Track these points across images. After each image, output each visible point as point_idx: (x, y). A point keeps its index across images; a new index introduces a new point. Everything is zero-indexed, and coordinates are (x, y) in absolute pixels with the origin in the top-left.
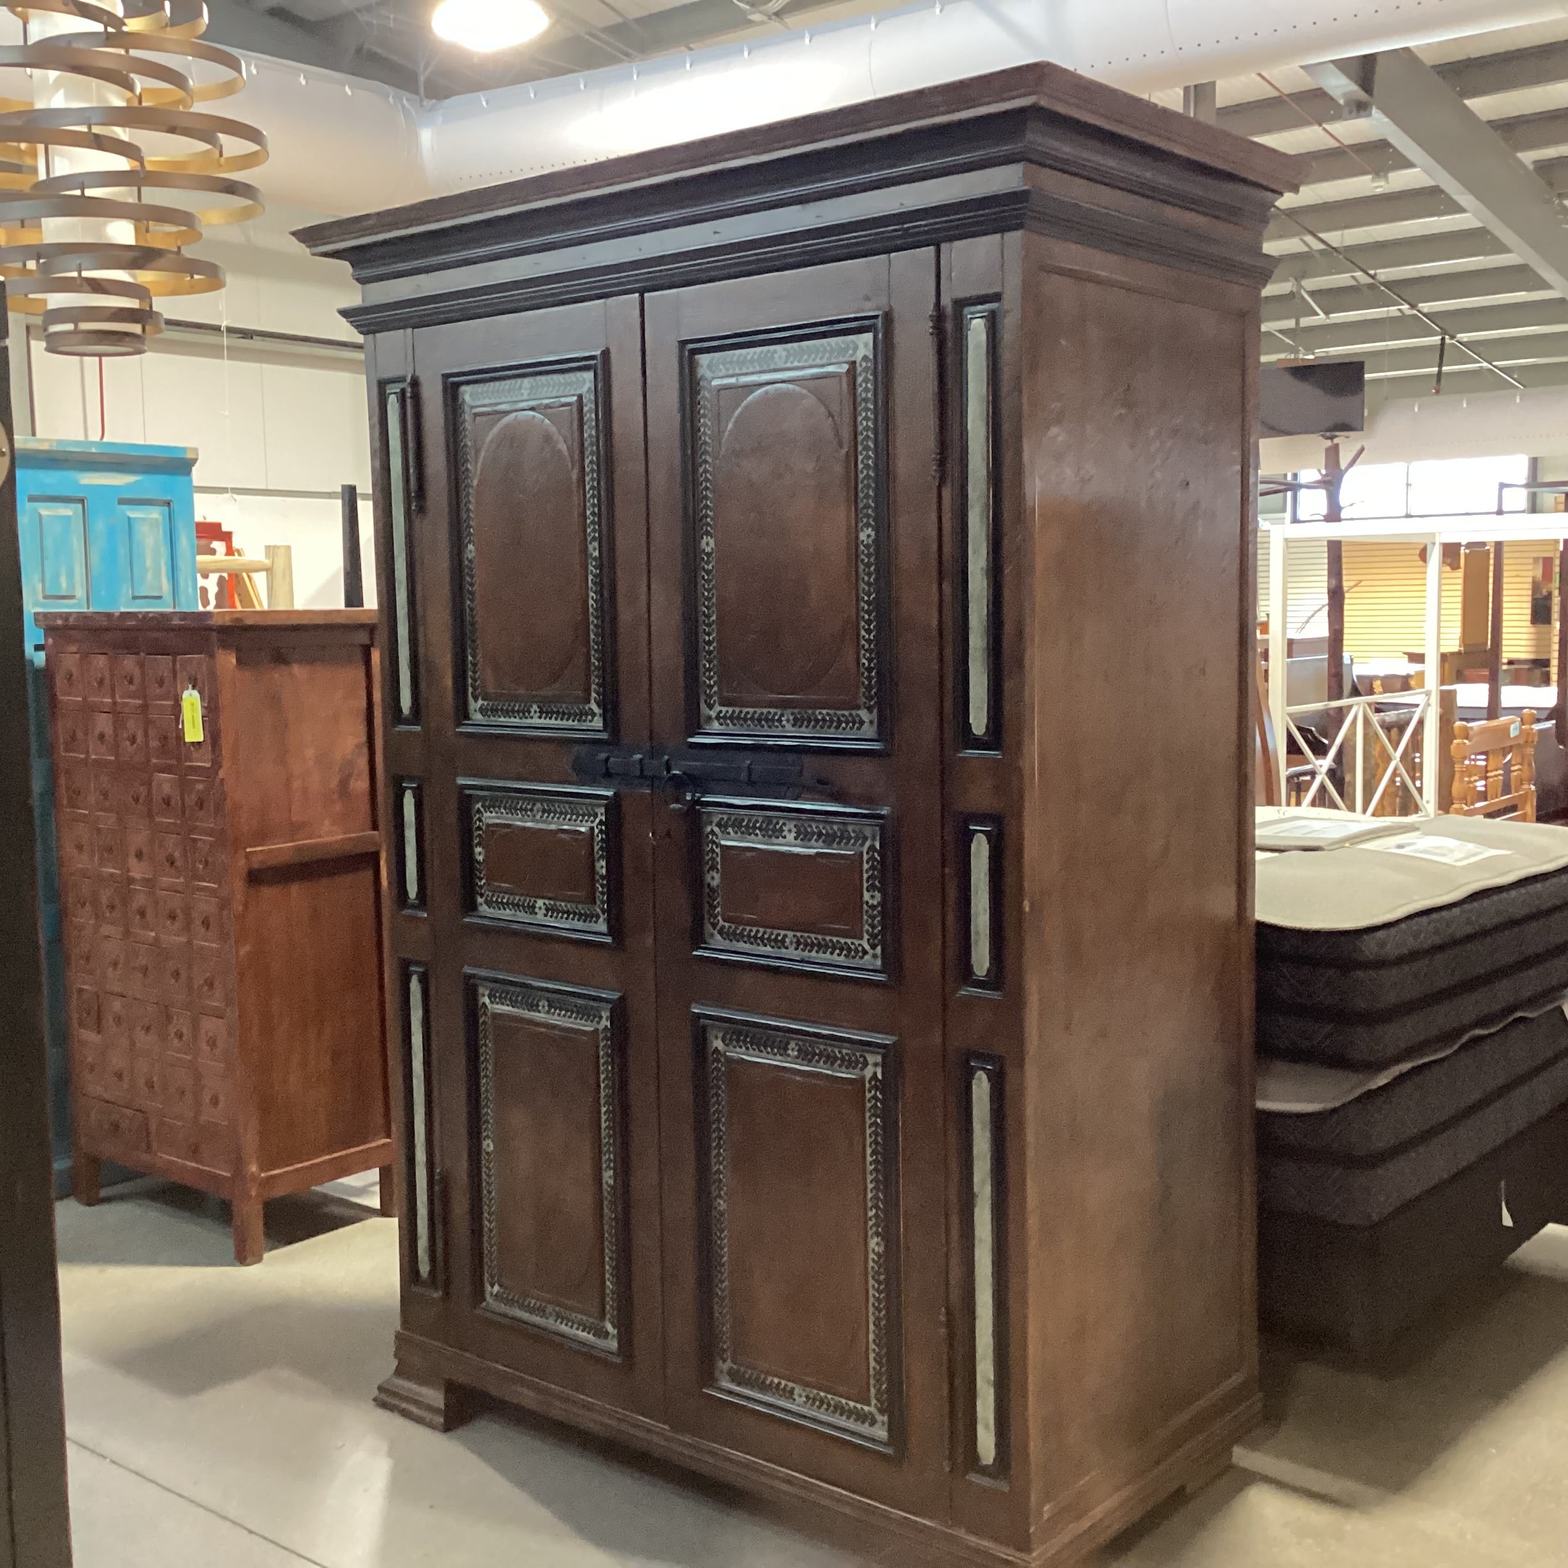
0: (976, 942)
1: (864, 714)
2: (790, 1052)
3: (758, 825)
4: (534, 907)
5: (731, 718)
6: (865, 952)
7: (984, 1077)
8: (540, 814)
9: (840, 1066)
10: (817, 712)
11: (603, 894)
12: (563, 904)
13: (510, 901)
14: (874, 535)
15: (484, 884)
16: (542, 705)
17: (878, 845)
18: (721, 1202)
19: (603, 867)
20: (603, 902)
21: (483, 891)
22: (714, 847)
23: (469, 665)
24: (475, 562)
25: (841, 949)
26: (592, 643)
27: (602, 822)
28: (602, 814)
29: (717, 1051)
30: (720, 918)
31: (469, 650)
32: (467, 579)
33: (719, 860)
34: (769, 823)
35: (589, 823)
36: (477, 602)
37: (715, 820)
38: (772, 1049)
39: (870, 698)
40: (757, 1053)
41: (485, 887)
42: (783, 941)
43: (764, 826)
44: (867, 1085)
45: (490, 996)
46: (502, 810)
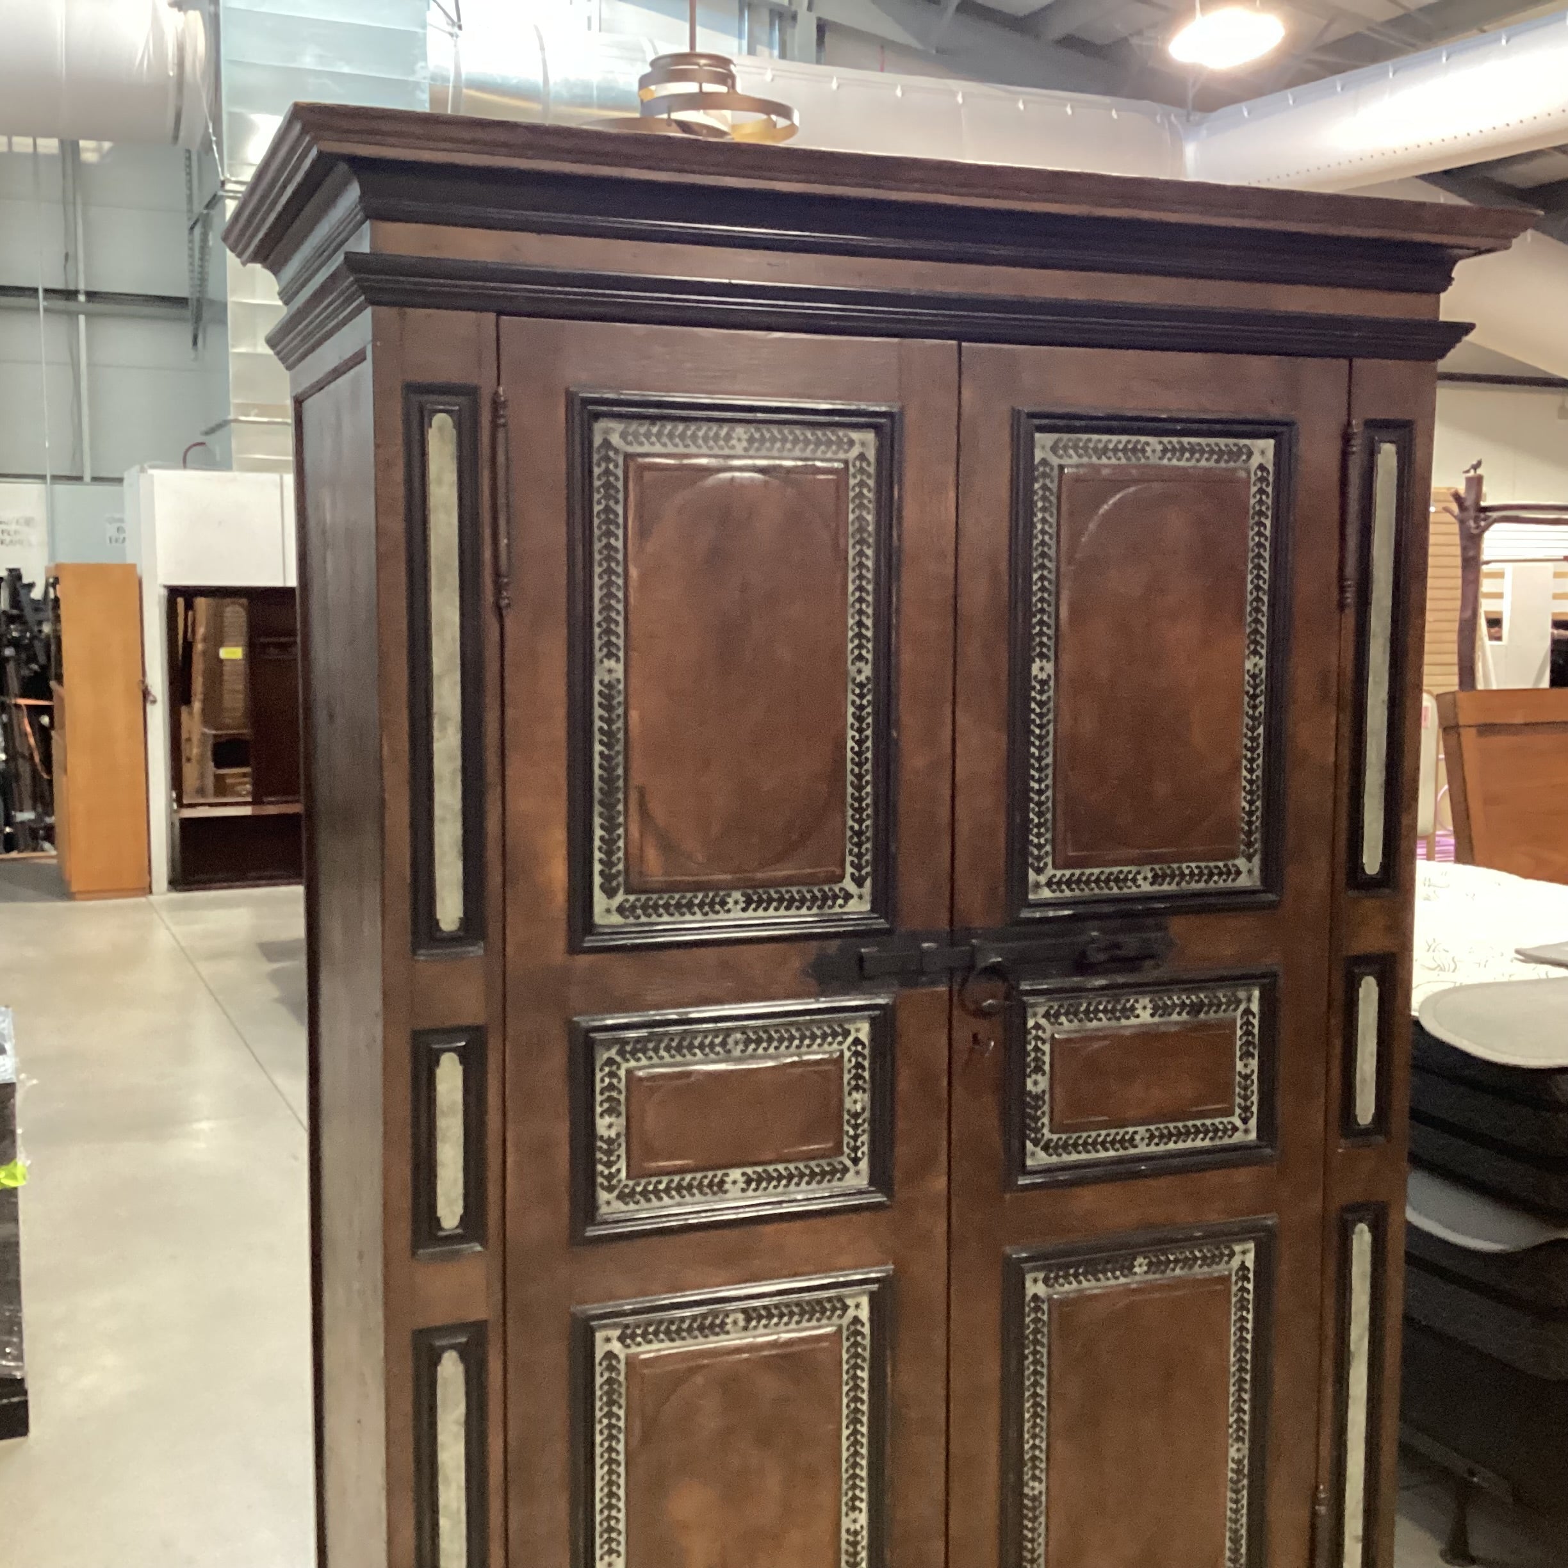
0: (1362, 1091)
1: (1241, 863)
2: (1137, 1270)
3: (1101, 1007)
4: (722, 1182)
5: (1069, 883)
6: (1235, 1129)
7: (1366, 1228)
8: (741, 1047)
9: (1200, 1266)
10: (1184, 866)
11: (855, 1138)
12: (781, 1167)
13: (674, 1185)
14: (1262, 663)
15: (619, 1171)
16: (750, 891)
17: (1255, 1007)
18: (1036, 1484)
19: (857, 1101)
20: (855, 1149)
21: (614, 1182)
22: (1039, 1044)
23: (597, 843)
24: (621, 687)
25: (1206, 1133)
26: (849, 800)
27: (857, 1041)
28: (857, 1030)
29: (1035, 1297)
30: (1045, 1131)
31: (597, 821)
32: (598, 712)
33: (1047, 1059)
34: (1118, 1001)
35: (835, 1046)
36: (619, 747)
37: (1042, 1010)
38: (1113, 1273)
39: (1249, 844)
40: (1093, 1283)
41: (623, 1174)
42: (1132, 1139)
43: (1110, 1007)
44: (1234, 1278)
45: (621, 1339)
46: (662, 1053)
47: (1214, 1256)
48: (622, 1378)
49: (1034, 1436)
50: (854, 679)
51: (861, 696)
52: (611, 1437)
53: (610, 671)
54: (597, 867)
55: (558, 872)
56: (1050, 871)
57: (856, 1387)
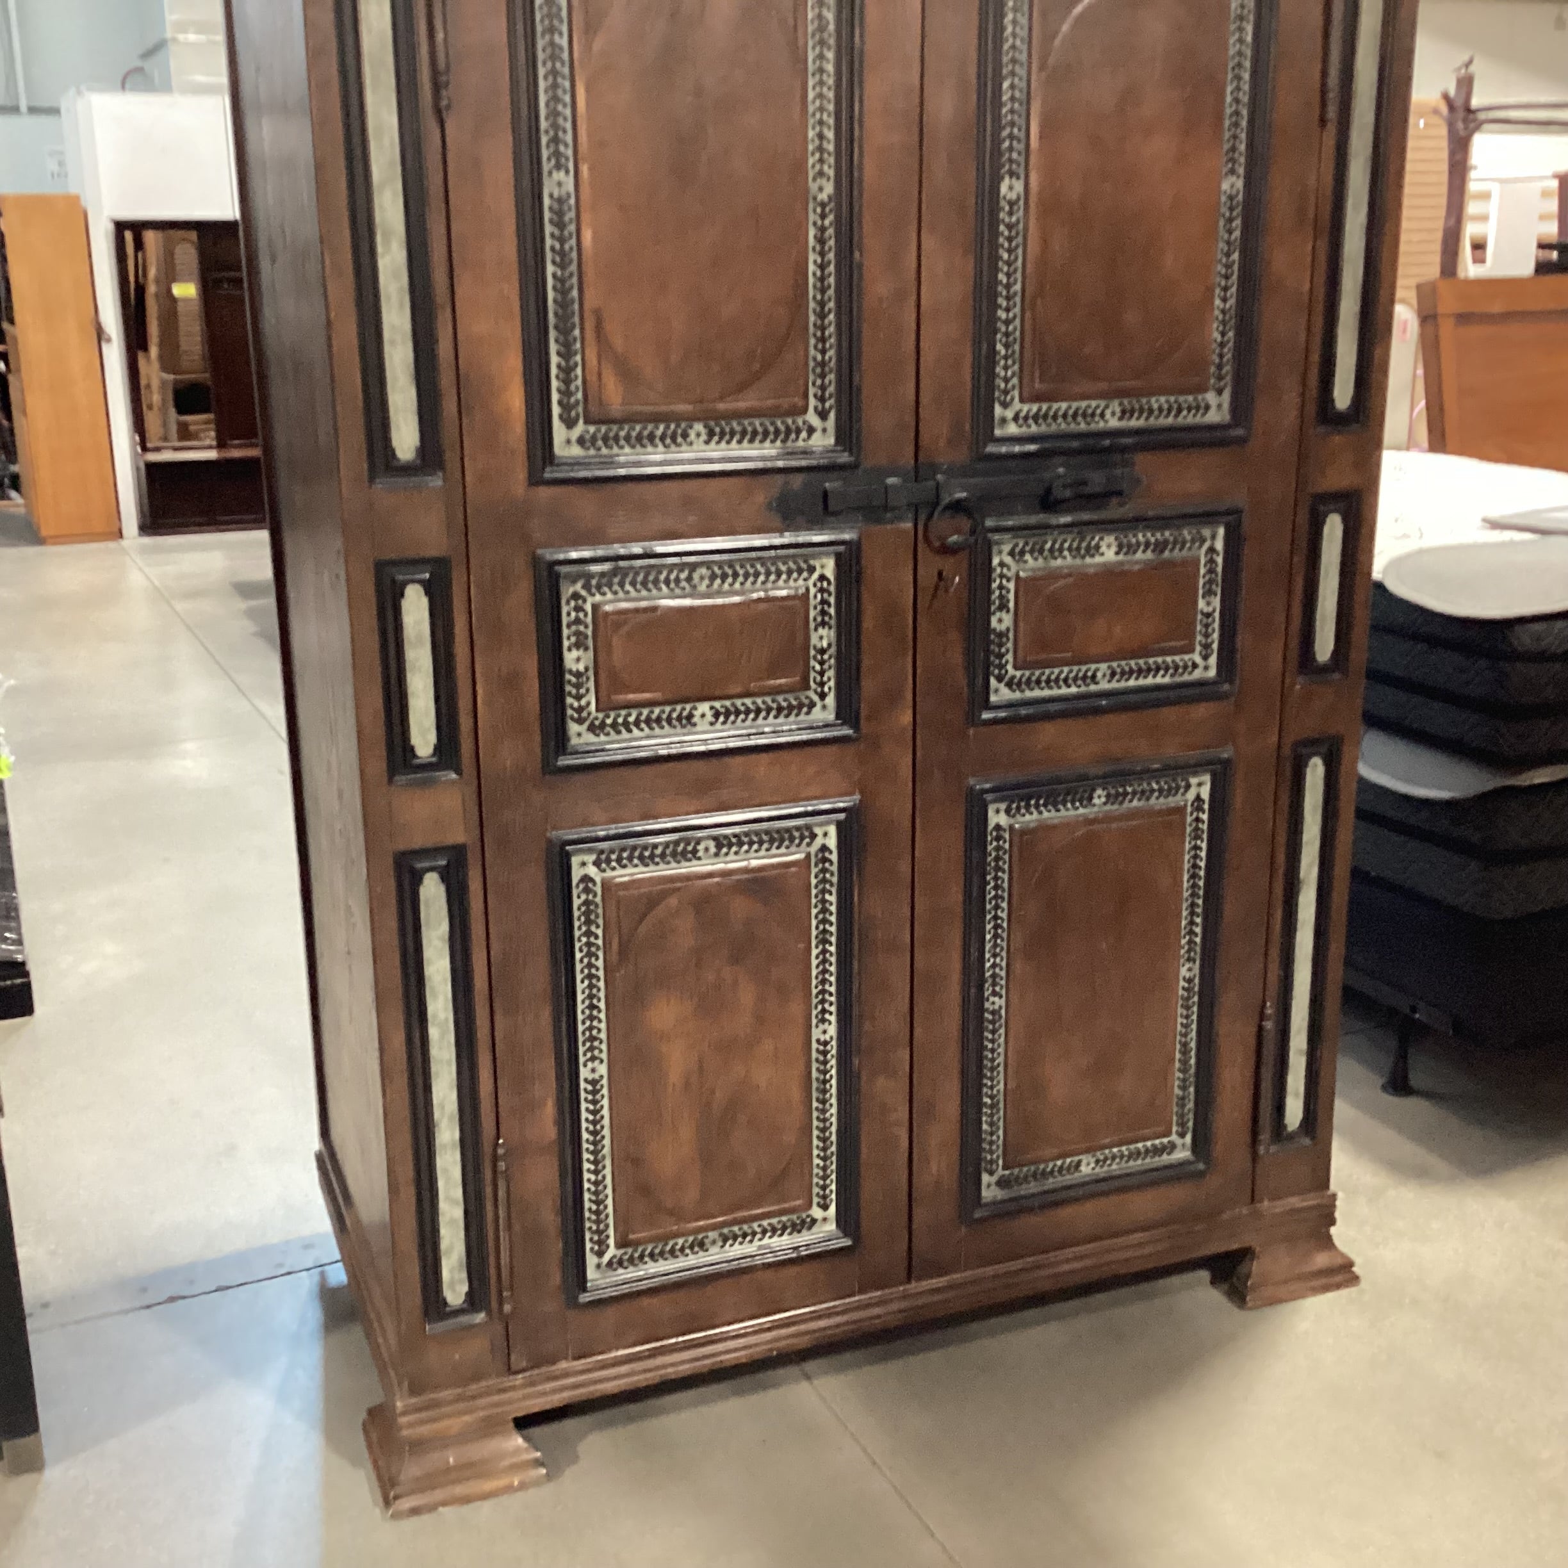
0: (1322, 629)
1: (1211, 397)
2: (1096, 801)
3: (1066, 546)
4: (690, 716)
5: (1036, 418)
6: (1195, 666)
7: (1320, 761)
8: (706, 582)
9: (1157, 798)
10: (1153, 400)
11: (822, 673)
12: (748, 701)
13: (643, 718)
14: (1240, 184)
15: (588, 704)
16: (712, 423)
17: (1219, 545)
18: (996, 999)
19: (823, 637)
20: (822, 684)
21: (584, 714)
22: (1004, 581)
23: (554, 371)
24: (572, 201)
25: (1167, 669)
26: (811, 329)
27: (822, 578)
28: (822, 567)
29: (998, 827)
30: (1009, 667)
31: (553, 348)
32: (548, 229)
33: (1011, 596)
34: (1082, 540)
35: (801, 582)
36: (573, 268)
37: (1006, 548)
38: (1073, 803)
39: (1220, 378)
40: (1053, 813)
41: (593, 707)
42: (1094, 676)
43: (1075, 545)
44: (1189, 809)
45: (597, 864)
46: (628, 587)
47: (1170, 789)
48: (598, 899)
49: (995, 956)
50: (815, 198)
51: (823, 216)
52: (590, 954)
53: (560, 184)
54: (555, 397)
55: (515, 399)
56: (1017, 405)
57: (824, 910)
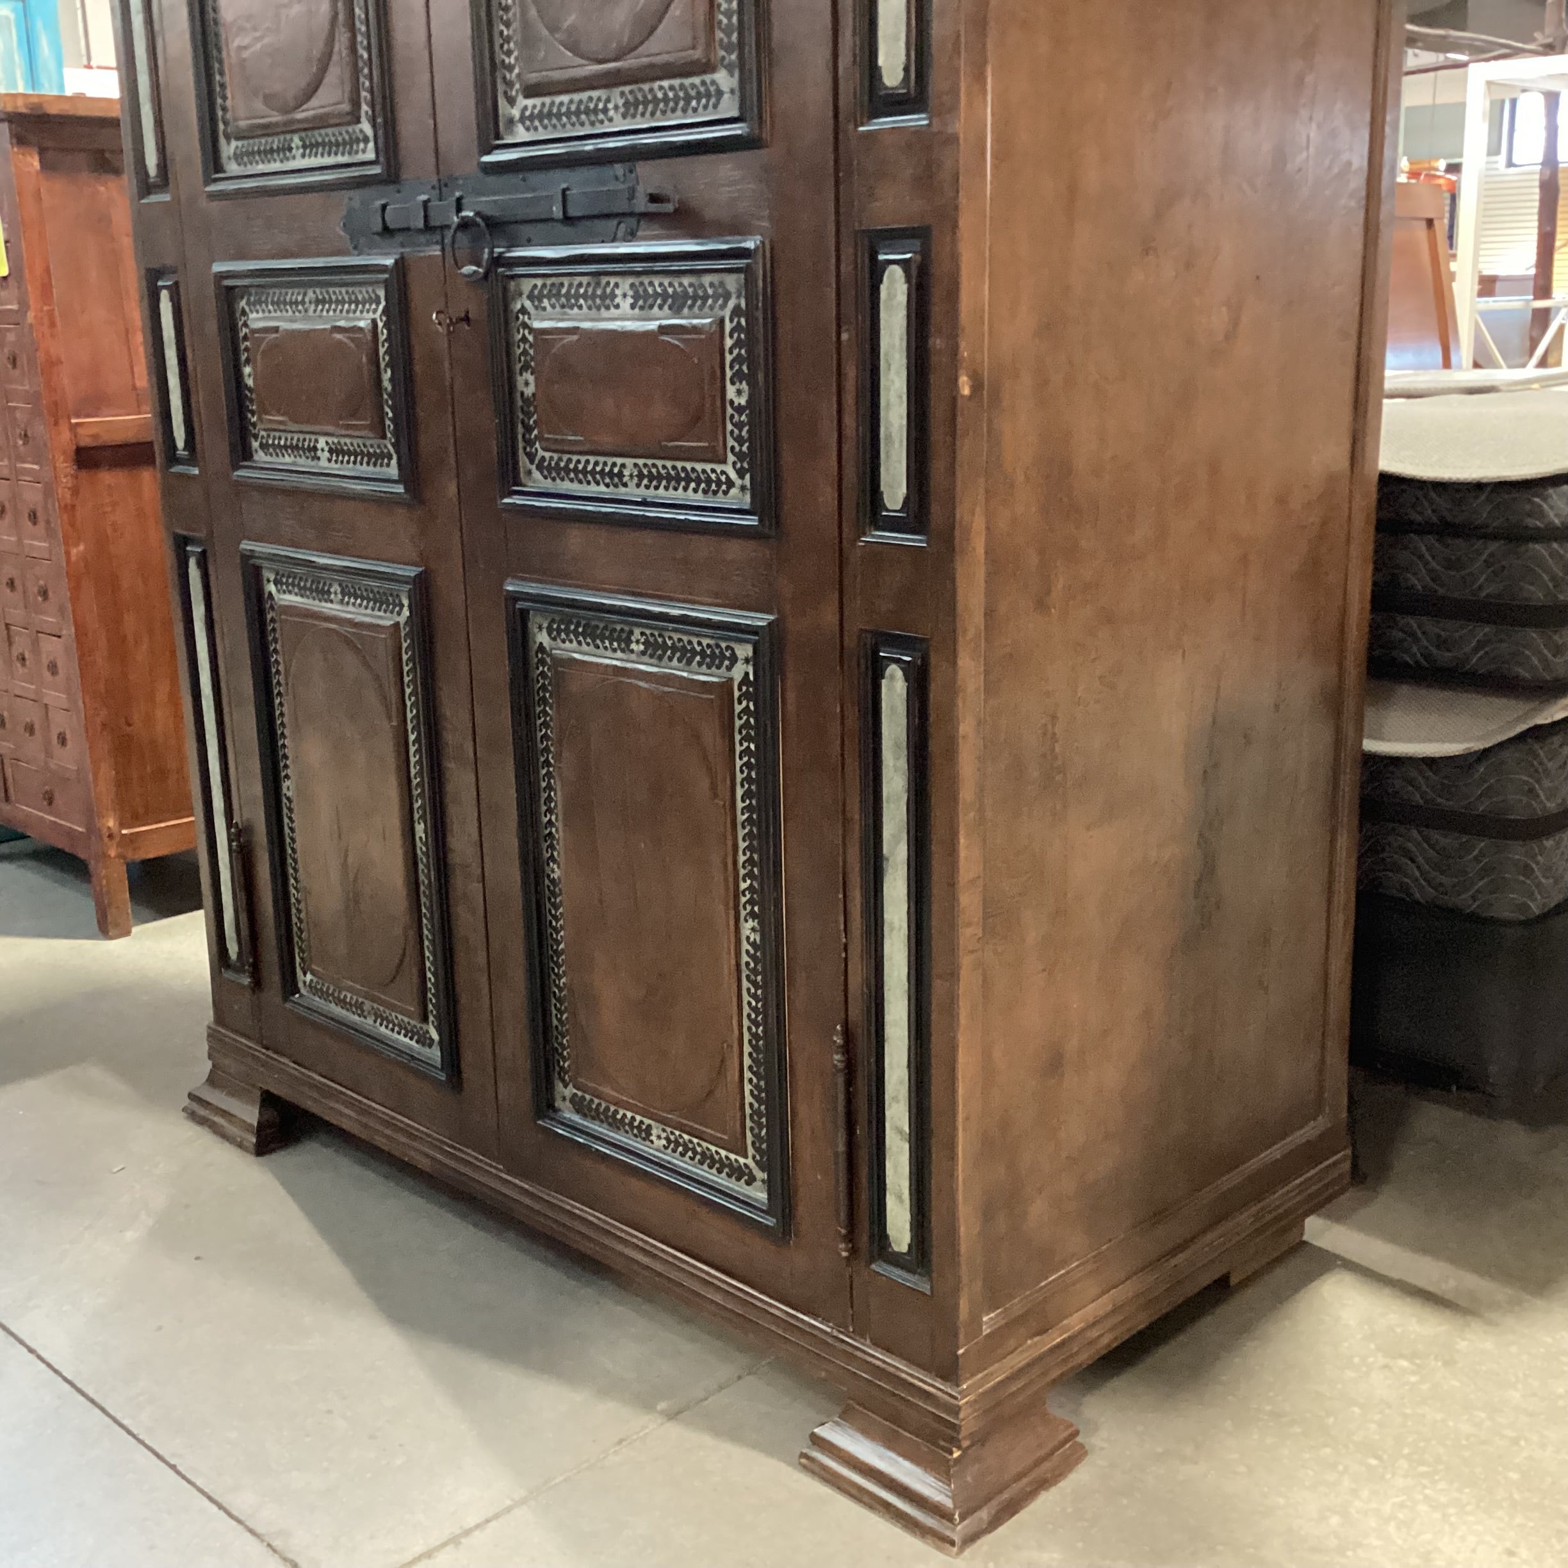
0: (888, 456)
2: (633, 646)
3: (582, 290)
4: (315, 449)
5: (540, 115)
6: (730, 484)
7: (899, 674)
8: (313, 307)
9: (700, 664)
10: (656, 86)
18: (555, 866)
21: (256, 431)
22: (527, 333)
27: (385, 310)
29: (539, 647)
30: (539, 445)
33: (533, 353)
35: (371, 314)
37: (528, 289)
38: (610, 642)
40: (592, 649)
41: (259, 424)
42: (621, 474)
43: (592, 291)
44: (734, 693)
45: (275, 583)
46: (270, 306)
47: (712, 656)
49: (550, 811)
56: (521, 101)
